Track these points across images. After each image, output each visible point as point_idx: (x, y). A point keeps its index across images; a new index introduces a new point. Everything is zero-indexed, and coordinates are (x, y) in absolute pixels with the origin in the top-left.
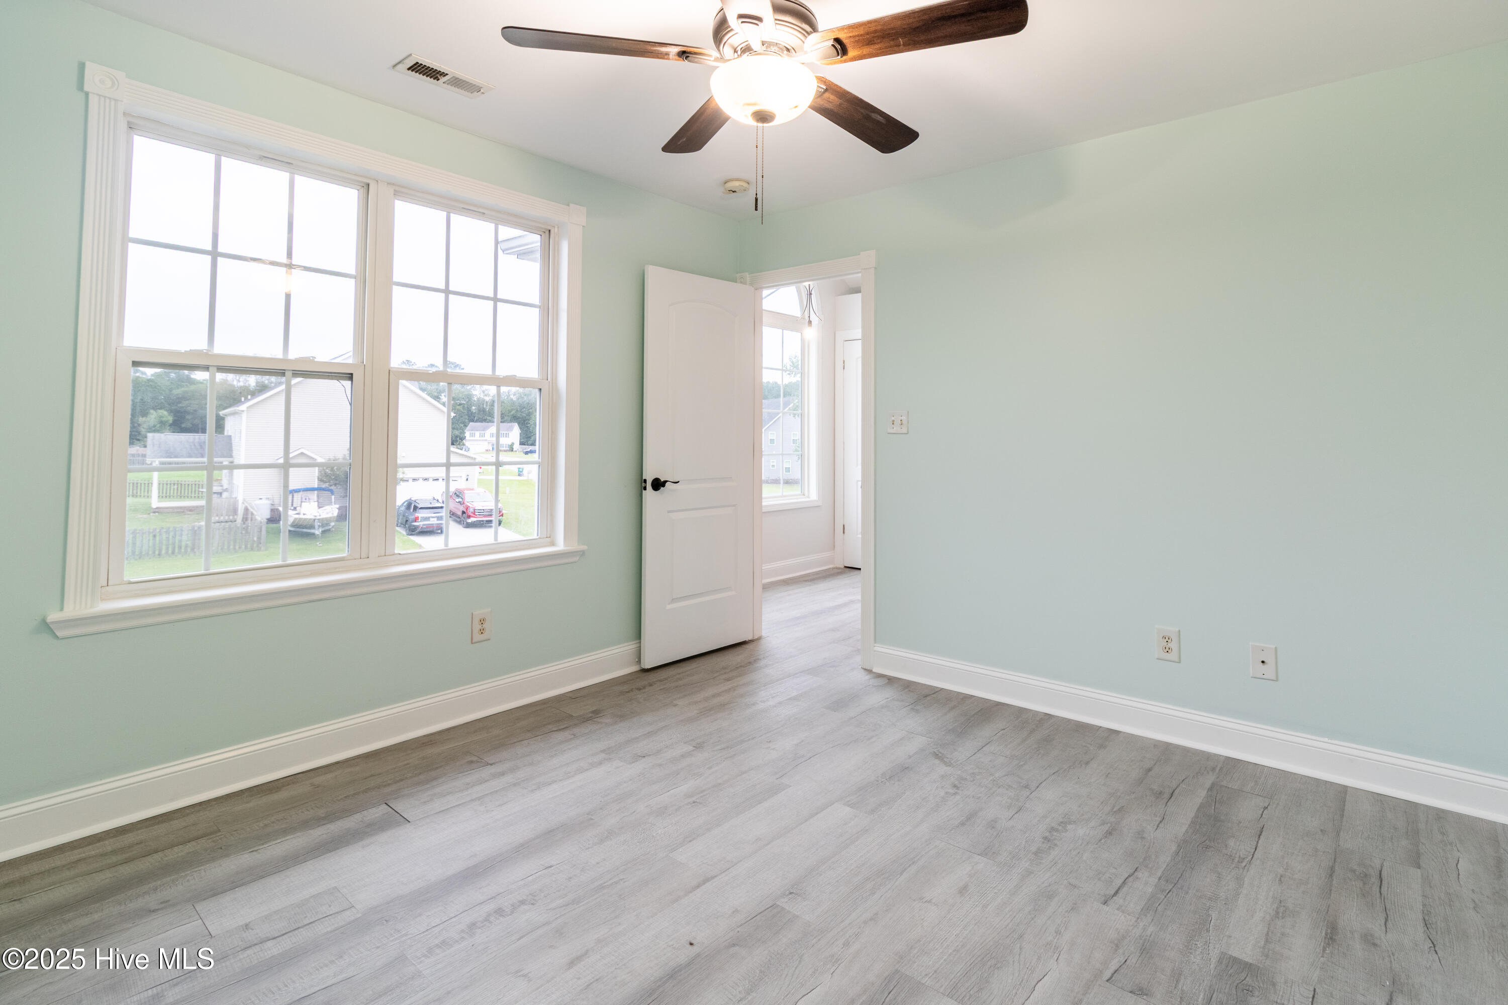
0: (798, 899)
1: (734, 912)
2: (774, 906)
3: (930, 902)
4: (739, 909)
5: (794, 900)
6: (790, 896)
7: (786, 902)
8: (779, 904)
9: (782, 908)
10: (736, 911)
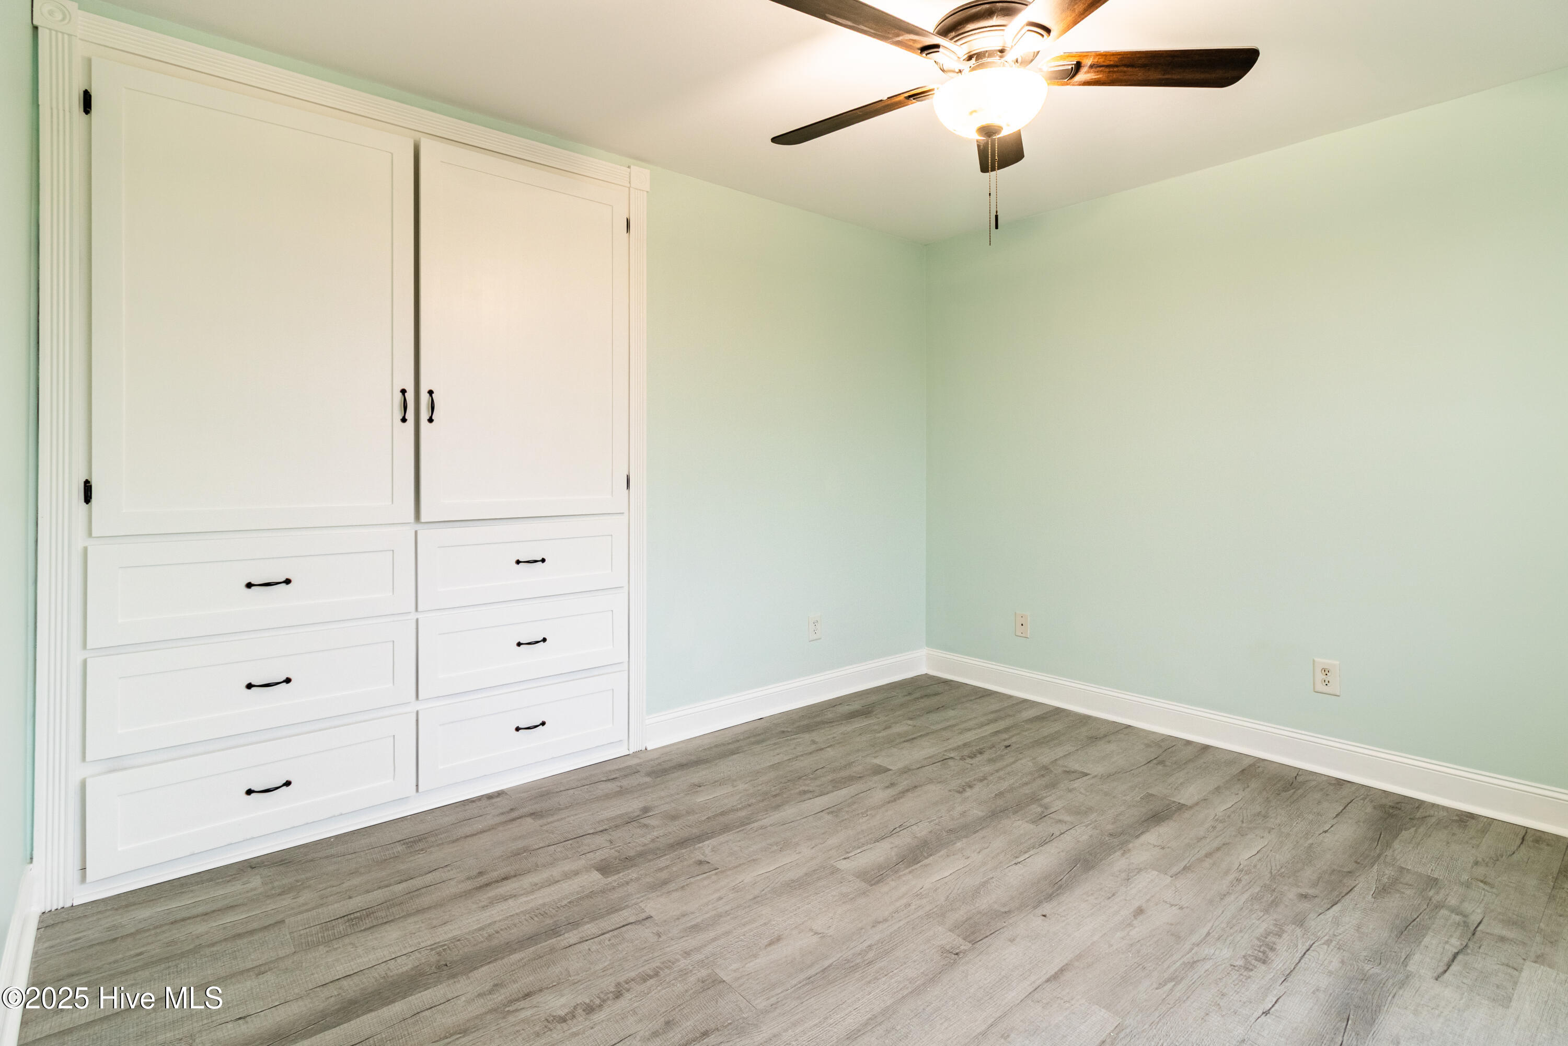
0: (949, 948)
1: (1014, 940)
2: (974, 943)
3: (816, 933)
4: (1009, 943)
5: (953, 946)
6: (958, 951)
7: (961, 945)
8: (968, 944)
9: (965, 939)
10: (1012, 940)
